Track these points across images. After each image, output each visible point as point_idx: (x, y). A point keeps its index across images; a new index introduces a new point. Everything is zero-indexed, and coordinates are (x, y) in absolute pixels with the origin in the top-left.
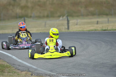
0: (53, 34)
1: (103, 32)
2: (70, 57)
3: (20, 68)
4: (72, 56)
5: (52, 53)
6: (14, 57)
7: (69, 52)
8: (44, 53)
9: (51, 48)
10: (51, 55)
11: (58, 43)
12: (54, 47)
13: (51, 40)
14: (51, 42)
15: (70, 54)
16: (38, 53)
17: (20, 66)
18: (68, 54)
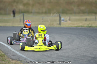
0: (41, 31)
1: (88, 28)
2: (56, 50)
3: (12, 57)
4: (58, 49)
5: (40, 46)
7: (55, 46)
8: (34, 46)
9: (39, 42)
10: (39, 48)
11: (46, 37)
12: (43, 41)
13: (40, 35)
14: (40, 37)
15: (56, 48)
16: (29, 46)
17: (12, 55)
18: (55, 47)
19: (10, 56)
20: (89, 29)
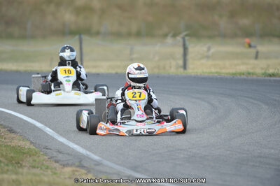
1: (266, 78)
3: (60, 157)
6: (48, 130)
17: (60, 153)
19: (55, 154)
20: (270, 80)
